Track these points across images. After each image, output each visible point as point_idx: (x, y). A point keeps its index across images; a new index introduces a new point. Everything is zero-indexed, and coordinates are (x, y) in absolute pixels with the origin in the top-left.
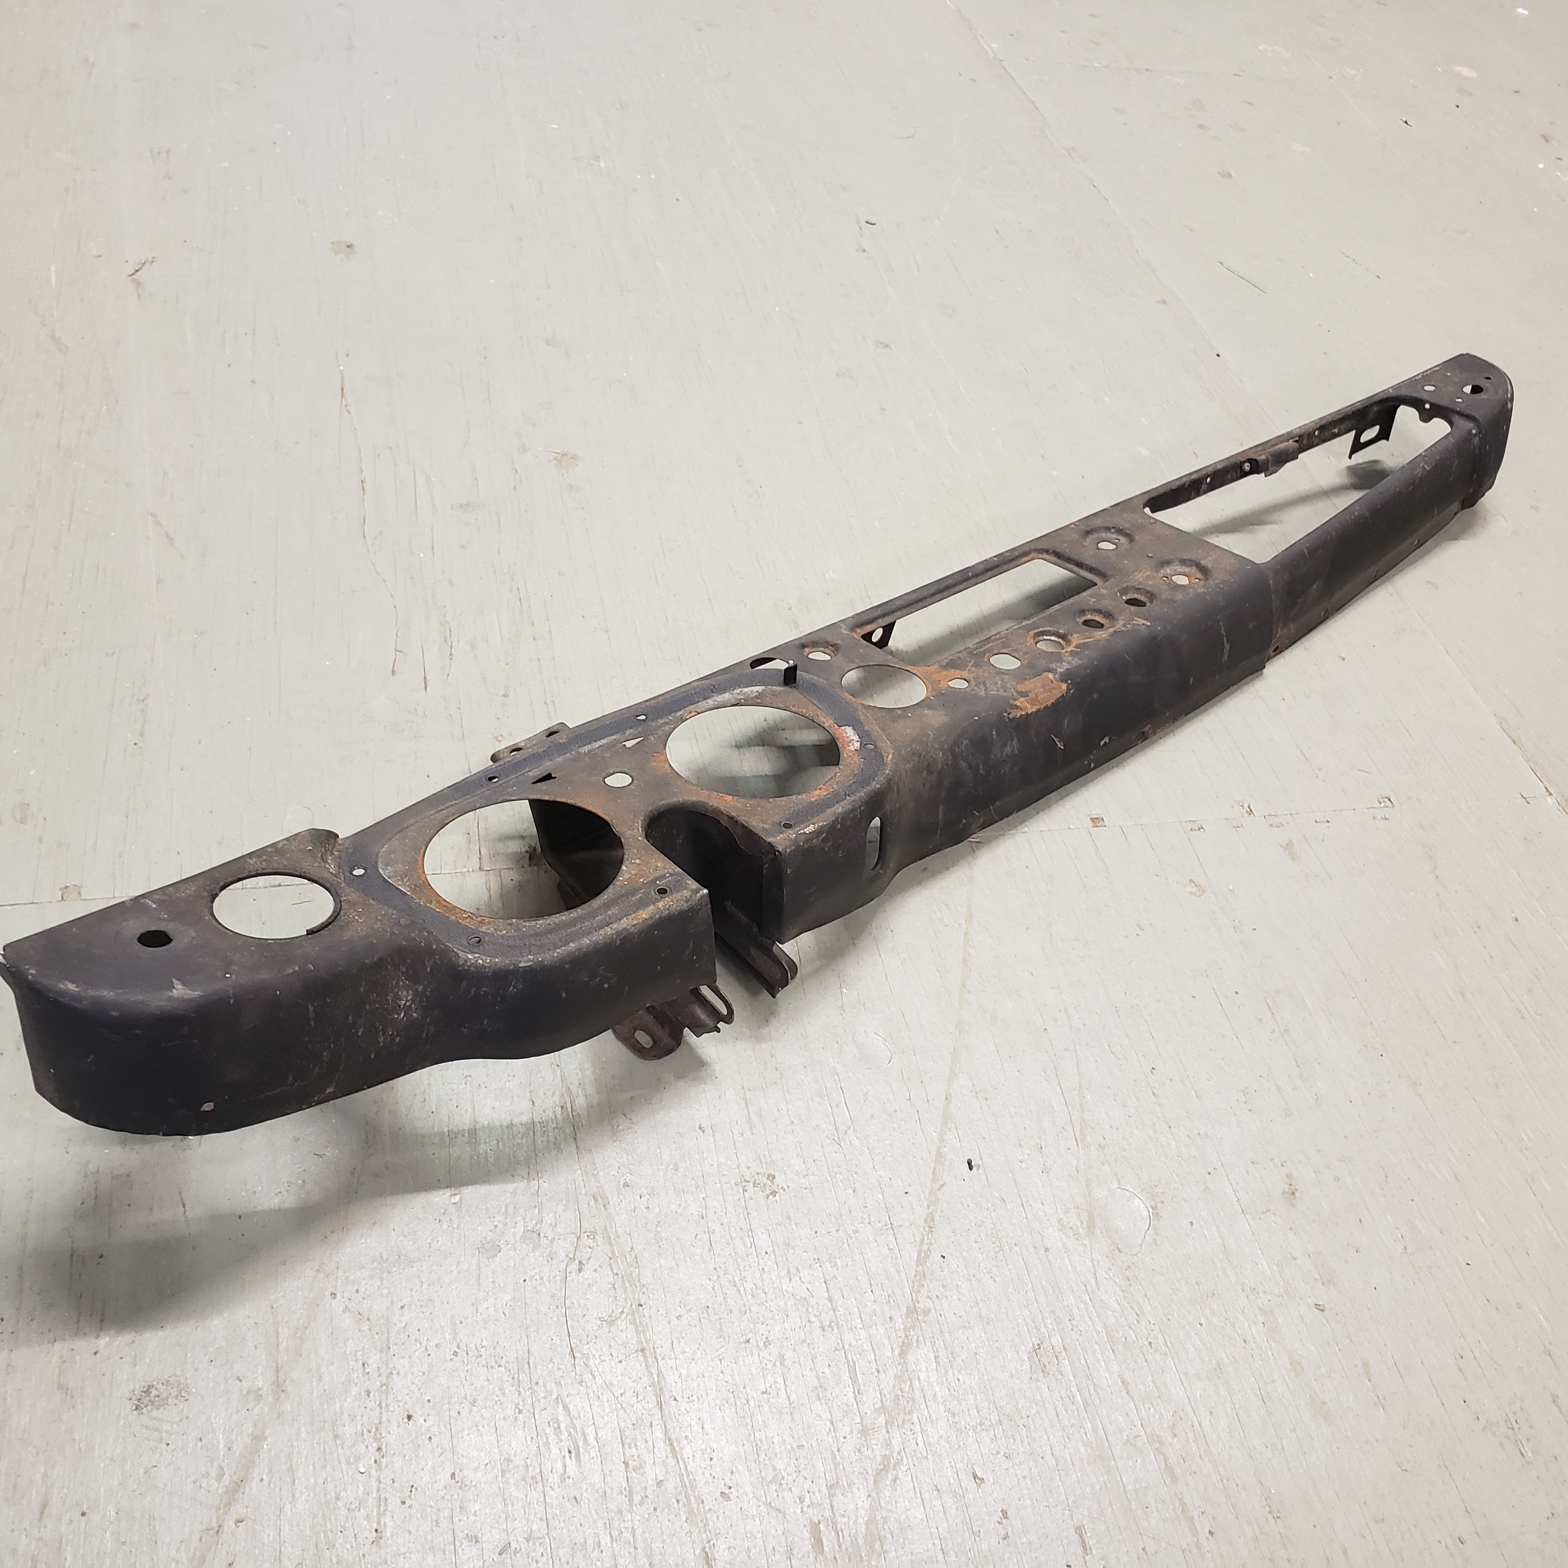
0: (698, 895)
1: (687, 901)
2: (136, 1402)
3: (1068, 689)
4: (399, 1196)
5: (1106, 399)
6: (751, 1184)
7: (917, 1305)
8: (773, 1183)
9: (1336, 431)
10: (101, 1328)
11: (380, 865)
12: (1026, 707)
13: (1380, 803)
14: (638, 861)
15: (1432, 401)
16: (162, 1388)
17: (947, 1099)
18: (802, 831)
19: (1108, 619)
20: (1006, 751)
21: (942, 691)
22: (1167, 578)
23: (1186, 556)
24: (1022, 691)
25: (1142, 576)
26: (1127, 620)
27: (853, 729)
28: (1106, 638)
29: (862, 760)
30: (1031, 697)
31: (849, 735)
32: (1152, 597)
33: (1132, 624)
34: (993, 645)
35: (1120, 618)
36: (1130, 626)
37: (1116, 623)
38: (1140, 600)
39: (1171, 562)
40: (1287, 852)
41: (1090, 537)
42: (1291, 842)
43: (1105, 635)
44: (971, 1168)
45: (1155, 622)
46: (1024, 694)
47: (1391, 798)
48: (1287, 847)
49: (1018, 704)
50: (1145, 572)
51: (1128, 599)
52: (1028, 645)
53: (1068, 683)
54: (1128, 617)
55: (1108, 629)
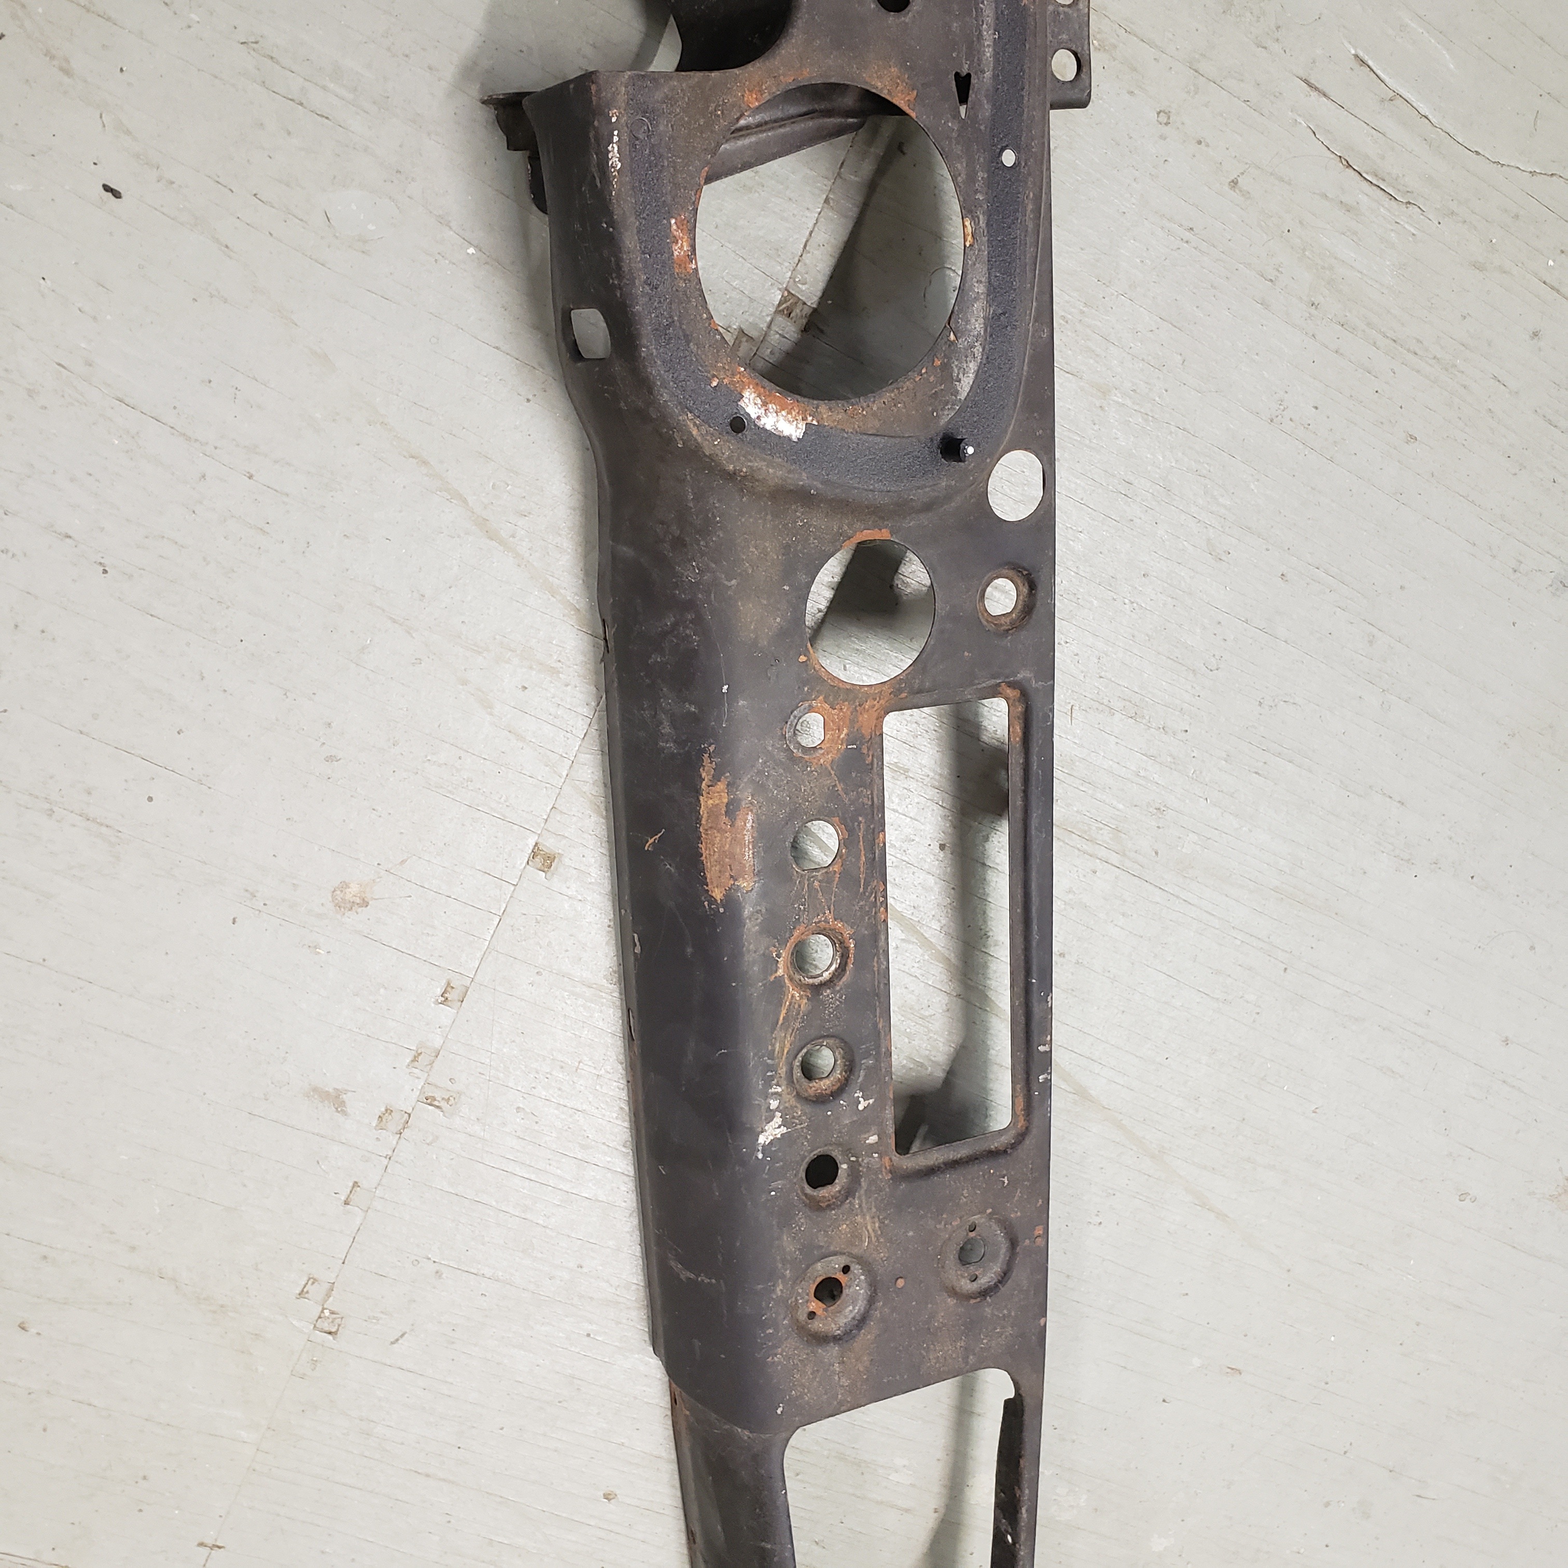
3: (712, 900)
12: (712, 799)
13: (332, 1312)
17: (227, 247)
18: (616, 139)
19: (811, 1092)
20: (666, 723)
21: (812, 689)
22: (842, 1266)
23: (867, 1336)
24: (740, 815)
25: (869, 1225)
26: (794, 1117)
27: (789, 438)
28: (773, 1045)
29: (714, 384)
30: (724, 818)
31: (781, 418)
32: (816, 1206)
33: (778, 1114)
34: (859, 859)
35: (805, 1114)
36: (777, 1109)
37: (798, 1096)
38: (823, 1185)
39: (871, 1301)
40: (331, 1090)
41: (1000, 1236)
42: (344, 1113)
43: (782, 1049)
44: (107, 188)
45: (760, 1156)
46: (732, 809)
47: (330, 1337)
48: (338, 1097)
49: (721, 786)
50: (874, 1239)
51: (837, 1168)
52: (827, 912)
53: (722, 910)
54: (799, 1127)
55: (791, 1069)
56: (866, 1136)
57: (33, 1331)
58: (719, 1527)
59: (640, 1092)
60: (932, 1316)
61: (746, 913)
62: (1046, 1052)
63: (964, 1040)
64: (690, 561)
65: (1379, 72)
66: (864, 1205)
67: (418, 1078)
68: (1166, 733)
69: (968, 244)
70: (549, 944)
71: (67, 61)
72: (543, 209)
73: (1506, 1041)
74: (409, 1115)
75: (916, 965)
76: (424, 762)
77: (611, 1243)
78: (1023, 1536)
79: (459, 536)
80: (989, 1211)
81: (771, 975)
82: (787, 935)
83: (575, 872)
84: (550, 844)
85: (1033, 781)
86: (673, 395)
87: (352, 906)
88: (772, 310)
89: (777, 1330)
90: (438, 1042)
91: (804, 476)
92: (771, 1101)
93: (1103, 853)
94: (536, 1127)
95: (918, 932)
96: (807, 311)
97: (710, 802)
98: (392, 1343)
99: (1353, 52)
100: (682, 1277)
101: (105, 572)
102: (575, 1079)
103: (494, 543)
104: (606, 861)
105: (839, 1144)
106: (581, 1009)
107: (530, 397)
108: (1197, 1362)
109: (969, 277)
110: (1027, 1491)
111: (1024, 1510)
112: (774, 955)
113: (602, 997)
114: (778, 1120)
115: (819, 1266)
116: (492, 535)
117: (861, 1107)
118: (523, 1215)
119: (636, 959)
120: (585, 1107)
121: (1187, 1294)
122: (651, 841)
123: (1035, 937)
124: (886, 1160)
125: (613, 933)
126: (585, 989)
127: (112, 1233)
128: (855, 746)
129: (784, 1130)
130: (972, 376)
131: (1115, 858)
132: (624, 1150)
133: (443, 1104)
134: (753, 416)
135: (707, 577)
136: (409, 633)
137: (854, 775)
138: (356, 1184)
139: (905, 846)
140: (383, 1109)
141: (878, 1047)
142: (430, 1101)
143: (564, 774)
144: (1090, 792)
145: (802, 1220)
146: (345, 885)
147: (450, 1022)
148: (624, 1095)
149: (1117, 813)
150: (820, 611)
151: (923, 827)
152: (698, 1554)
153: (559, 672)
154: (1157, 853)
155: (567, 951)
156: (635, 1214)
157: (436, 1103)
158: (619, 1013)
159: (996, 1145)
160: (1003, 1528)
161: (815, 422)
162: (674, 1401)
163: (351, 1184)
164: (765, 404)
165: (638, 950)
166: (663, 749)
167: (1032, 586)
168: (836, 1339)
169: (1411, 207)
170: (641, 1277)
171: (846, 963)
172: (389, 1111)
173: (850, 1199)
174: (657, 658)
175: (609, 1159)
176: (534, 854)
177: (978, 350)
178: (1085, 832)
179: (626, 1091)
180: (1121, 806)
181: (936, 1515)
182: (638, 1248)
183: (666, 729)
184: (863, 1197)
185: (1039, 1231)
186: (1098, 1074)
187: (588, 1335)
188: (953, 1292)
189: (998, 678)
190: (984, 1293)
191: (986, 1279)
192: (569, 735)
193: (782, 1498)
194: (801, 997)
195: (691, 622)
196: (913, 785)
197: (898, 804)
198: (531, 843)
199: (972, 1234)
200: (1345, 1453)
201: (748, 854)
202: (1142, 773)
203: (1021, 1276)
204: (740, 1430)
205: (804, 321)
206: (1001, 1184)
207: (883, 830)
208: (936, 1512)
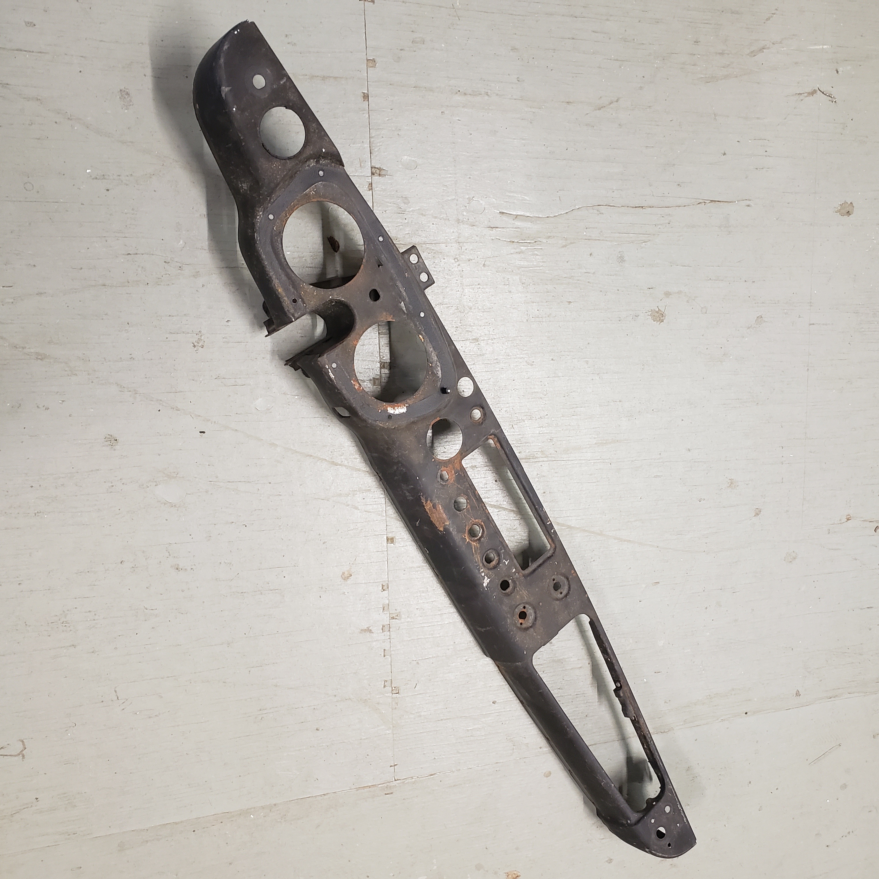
0: (291, 317)
1: (288, 310)
2: (123, 90)
3: (441, 531)
4: (206, 194)
5: (708, 634)
6: (200, 338)
7: (138, 395)
8: (200, 347)
9: (645, 747)
10: (155, 77)
11: (324, 183)
12: (428, 506)
13: (395, 687)
14: (315, 293)
15: (656, 807)
16: (128, 99)
17: (236, 430)
18: (330, 371)
19: (491, 566)
20: (407, 493)
21: (439, 466)
22: (523, 607)
23: (538, 622)
24: (437, 506)
25: (524, 593)
26: (490, 575)
27: (403, 413)
28: (475, 560)
29: (380, 411)
30: (434, 510)
31: (399, 409)
32: (508, 595)
33: (486, 576)
34: (473, 501)
35: (492, 573)
36: (485, 575)
37: (488, 569)
38: (507, 588)
39: (535, 613)
40: (366, 628)
41: (563, 578)
42: (372, 633)
43: (478, 560)
44: (201, 432)
45: (486, 589)
46: (434, 506)
47: (397, 694)
48: (369, 629)
49: (429, 502)
50: (527, 596)
51: (508, 582)
52: (472, 519)
53: (445, 533)
54: (492, 577)
55: (483, 563)
56: (512, 570)
57: (320, 729)
58: (527, 694)
59: (447, 588)
60: (554, 609)
61: (451, 530)
62: (550, 524)
63: (529, 530)
64: (394, 452)
65: (508, 212)
66: (520, 588)
67: (387, 614)
68: (542, 418)
69: (423, 341)
70: (403, 561)
71: (177, 407)
72: (309, 377)
73: (689, 450)
74: (389, 624)
75: (505, 516)
76: (348, 531)
77: (460, 632)
78: (612, 657)
79: (329, 469)
80: (556, 573)
81: (465, 542)
82: (465, 530)
83: (400, 539)
84: (390, 535)
85: (509, 456)
86: (371, 420)
87: (348, 578)
88: (379, 368)
89: (513, 632)
90: (387, 602)
91: (412, 419)
92: (482, 574)
93: (541, 459)
94: (424, 611)
95: (501, 507)
96: (388, 364)
97: (428, 507)
98: (415, 688)
99: (499, 212)
100: (483, 631)
101: (246, 526)
102: (428, 594)
103: (338, 466)
104: (407, 532)
105: (506, 576)
106: (420, 574)
107: (329, 425)
108: (644, 586)
109: (427, 349)
110: (606, 644)
111: (608, 650)
112: (464, 537)
113: (424, 568)
114: (486, 578)
115: (516, 610)
116: (336, 464)
117: (506, 564)
118: (432, 636)
119: (429, 555)
120: (434, 600)
121: (630, 568)
122: (417, 523)
123: (531, 495)
124: (520, 574)
125: (419, 550)
126: (418, 569)
127: (328, 694)
128: (457, 474)
129: (489, 580)
130: (440, 371)
131: (545, 459)
132: (450, 606)
133: (397, 617)
134: (393, 413)
135: (399, 454)
136: (328, 500)
137: (461, 481)
138: (384, 650)
139: (486, 486)
140: (382, 626)
141: (503, 546)
142: (393, 618)
143: (385, 515)
144: (529, 445)
145: (506, 600)
146: (343, 573)
147: (388, 595)
148: (443, 591)
149: (540, 447)
150: (430, 437)
151: (488, 479)
152: (526, 706)
153: (370, 490)
154: (556, 452)
155: (409, 561)
156: (462, 621)
157: (395, 618)
158: (431, 570)
159: (549, 555)
160: (606, 658)
161: (408, 405)
162: (498, 667)
163: (383, 651)
164: (394, 408)
165: (428, 552)
166: (409, 499)
167: (483, 408)
168: (531, 627)
169: (537, 242)
170: (472, 638)
171: (484, 529)
172: (383, 626)
173: (516, 589)
174: (396, 478)
175: (448, 610)
176: (388, 540)
177: (438, 364)
178: (533, 456)
179: (443, 590)
180: (540, 444)
181: (589, 665)
182: (468, 630)
183: (407, 494)
184: (519, 587)
185: (573, 571)
186: (572, 520)
187: (466, 660)
188: (557, 599)
189: (486, 436)
190: (566, 596)
191: (564, 592)
192: (381, 505)
193: (538, 676)
194: (476, 544)
195: (401, 466)
196: (479, 469)
197: (478, 476)
198: (385, 538)
199: (555, 582)
200: (704, 591)
201: (444, 515)
202: (541, 432)
203: (573, 586)
204: (518, 663)
205: (389, 367)
206: (555, 565)
207: (476, 490)
208: (589, 664)
